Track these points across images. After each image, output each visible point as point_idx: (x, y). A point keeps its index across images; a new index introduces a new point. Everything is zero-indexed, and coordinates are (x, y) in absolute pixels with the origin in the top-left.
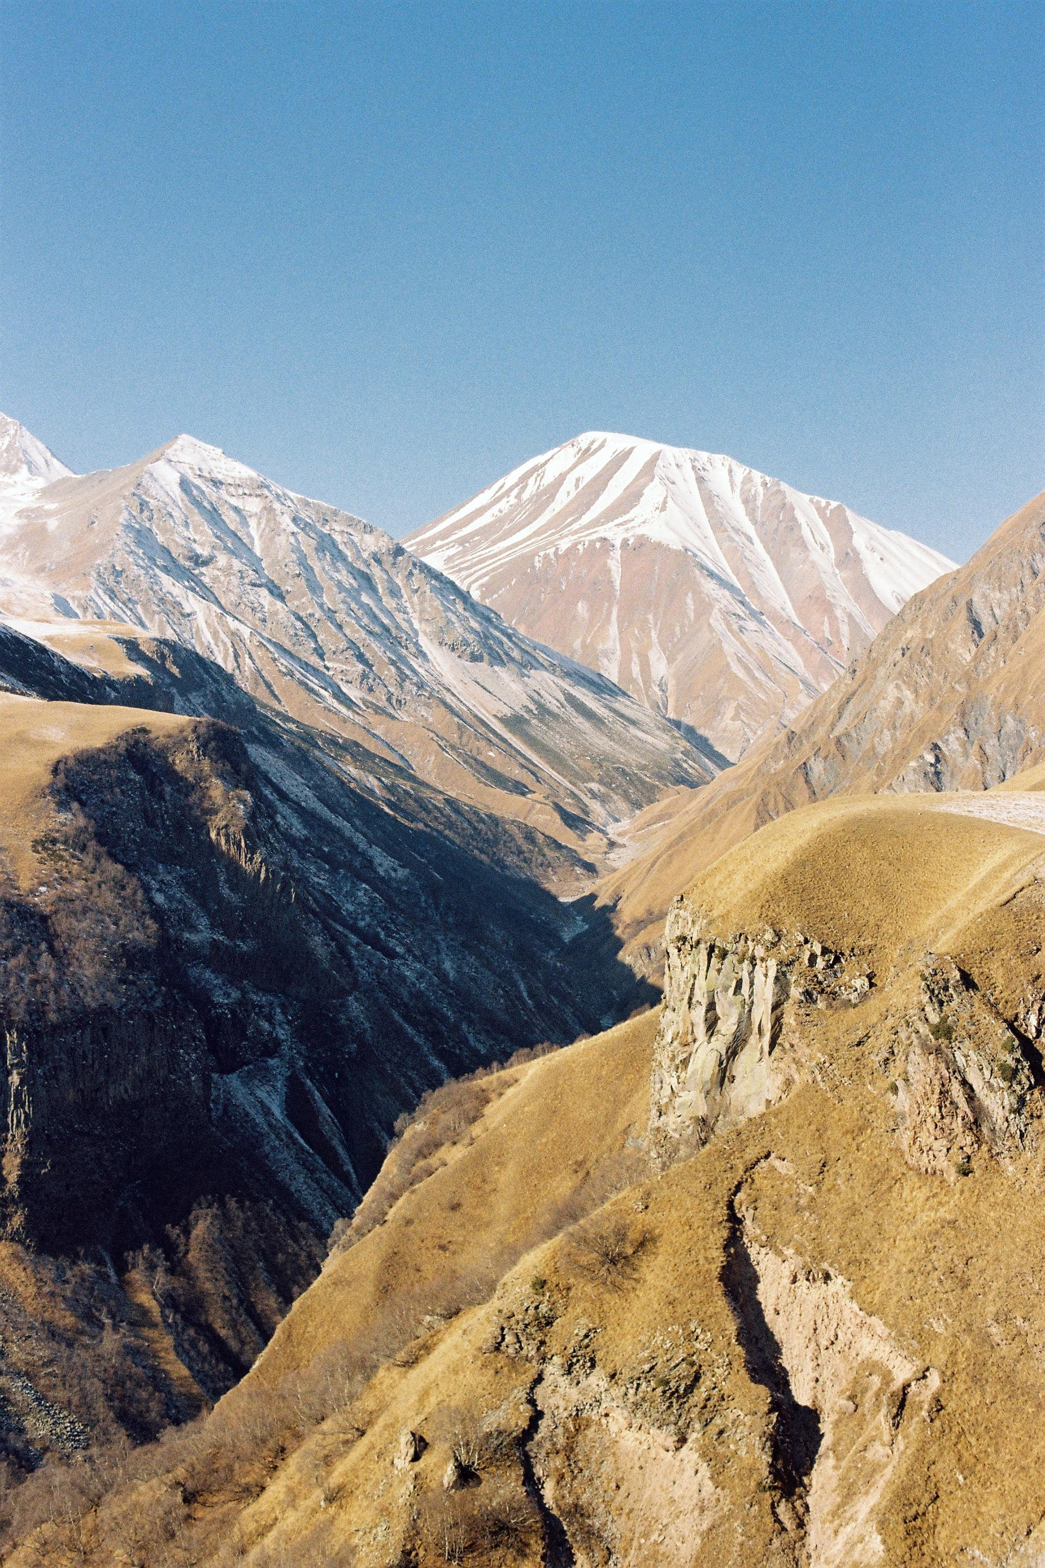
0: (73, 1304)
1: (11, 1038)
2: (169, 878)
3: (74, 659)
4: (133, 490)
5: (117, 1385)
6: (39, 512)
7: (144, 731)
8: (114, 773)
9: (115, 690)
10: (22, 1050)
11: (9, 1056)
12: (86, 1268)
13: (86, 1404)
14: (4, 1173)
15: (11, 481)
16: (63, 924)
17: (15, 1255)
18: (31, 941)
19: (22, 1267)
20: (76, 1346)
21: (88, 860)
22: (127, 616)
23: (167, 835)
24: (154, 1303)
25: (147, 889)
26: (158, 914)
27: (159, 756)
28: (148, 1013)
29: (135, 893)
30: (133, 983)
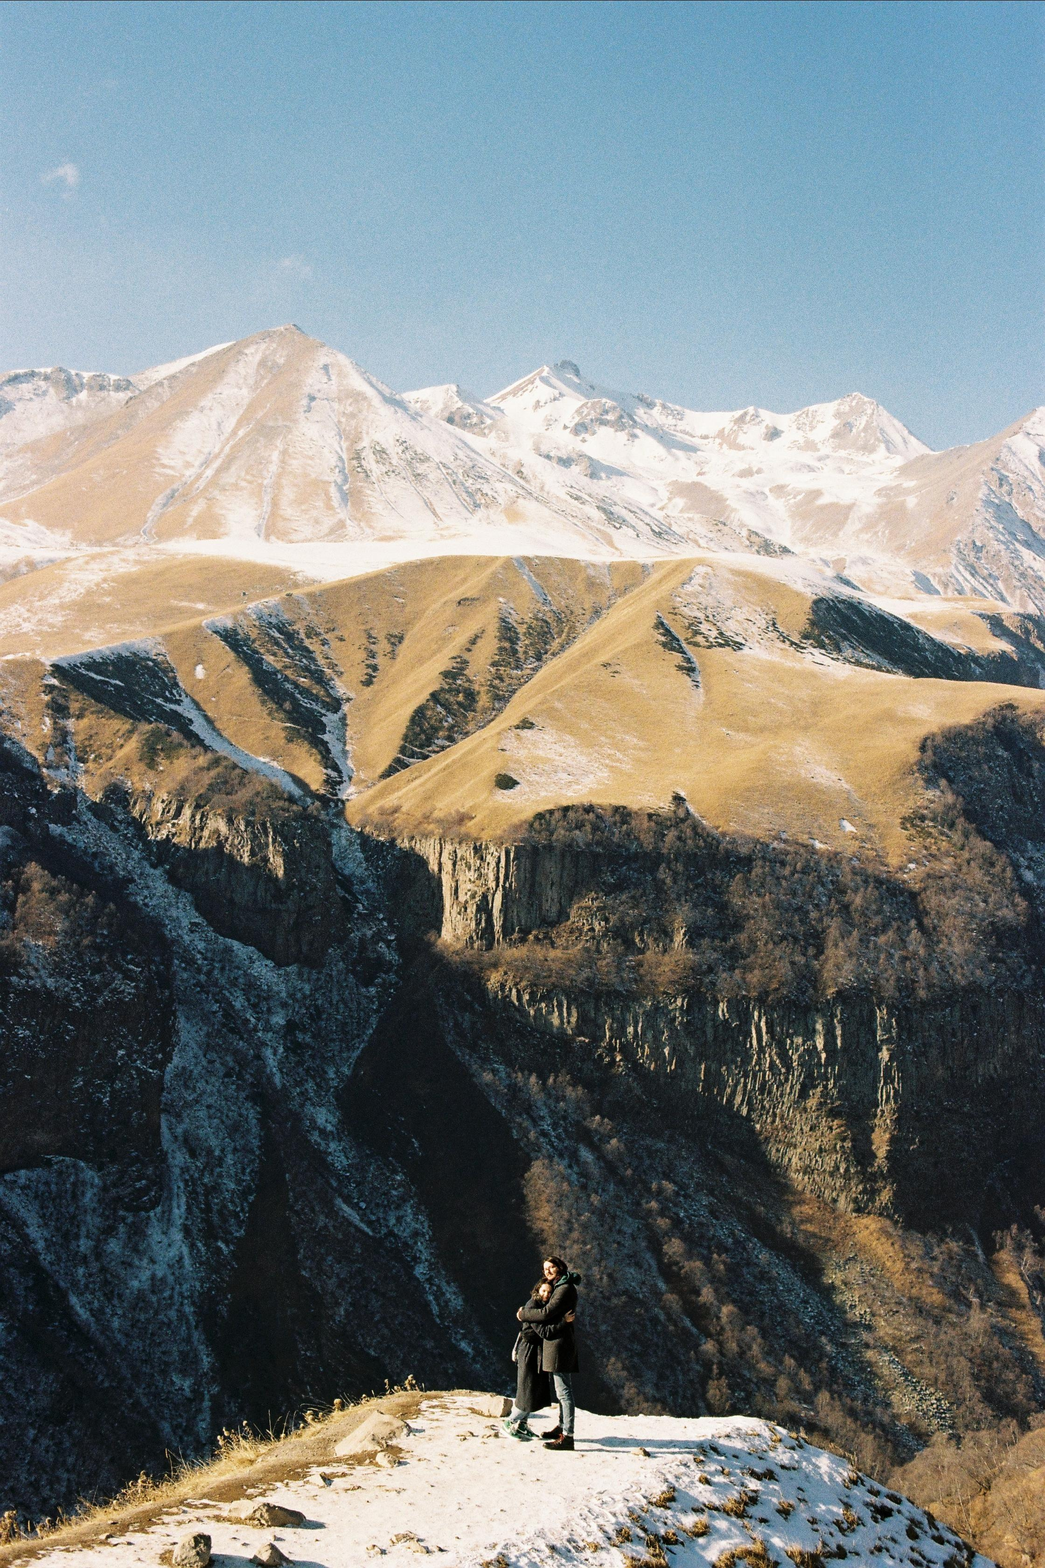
0: (940, 1281)
1: (881, 1014)
2: (1038, 855)
3: (938, 636)
4: (991, 465)
5: (984, 1365)
6: (898, 490)
7: (1011, 707)
8: (982, 750)
9: (980, 665)
10: (892, 1027)
11: (879, 1032)
12: (954, 1246)
13: (951, 1383)
14: (874, 1147)
15: (869, 460)
16: (932, 901)
17: (883, 1231)
18: (900, 918)
19: (890, 1242)
20: (944, 1322)
21: (957, 837)
22: (988, 591)
23: (1035, 811)
24: (1021, 1284)
25: (1016, 867)
26: (1027, 892)
27: (1026, 732)
28: (1018, 991)
29: (1004, 871)
30: (1003, 961)
